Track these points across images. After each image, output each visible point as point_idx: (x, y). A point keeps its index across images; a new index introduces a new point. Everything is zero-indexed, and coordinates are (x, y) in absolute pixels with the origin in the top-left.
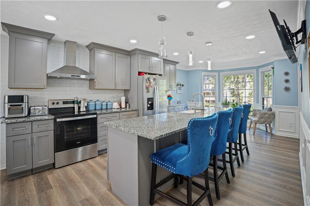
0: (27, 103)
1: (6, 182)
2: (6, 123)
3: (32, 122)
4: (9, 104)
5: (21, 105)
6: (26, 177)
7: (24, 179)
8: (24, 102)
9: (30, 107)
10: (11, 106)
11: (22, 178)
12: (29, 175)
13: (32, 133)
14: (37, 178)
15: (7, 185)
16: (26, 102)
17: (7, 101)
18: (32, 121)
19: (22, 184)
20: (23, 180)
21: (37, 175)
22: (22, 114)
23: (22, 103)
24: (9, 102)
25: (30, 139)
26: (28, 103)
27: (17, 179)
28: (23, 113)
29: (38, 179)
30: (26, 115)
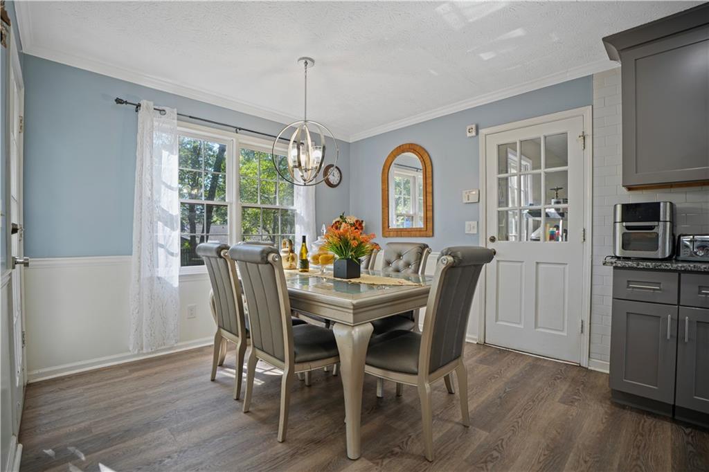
0: (668, 223)
1: (608, 402)
2: (614, 265)
3: (680, 275)
4: (624, 224)
5: (651, 228)
6: (655, 417)
7: (646, 419)
8: (661, 219)
9: (679, 237)
10: (628, 228)
11: (644, 414)
12: (665, 418)
13: (679, 304)
14: (685, 438)
15: (609, 411)
16: (668, 219)
17: (619, 218)
18: (679, 272)
19: (639, 427)
20: (645, 422)
21: (688, 431)
22: (655, 252)
23: (656, 223)
24: (623, 221)
25: (672, 319)
26: (672, 222)
27: (632, 409)
28: (657, 249)
29: (688, 443)
30: (667, 255)
